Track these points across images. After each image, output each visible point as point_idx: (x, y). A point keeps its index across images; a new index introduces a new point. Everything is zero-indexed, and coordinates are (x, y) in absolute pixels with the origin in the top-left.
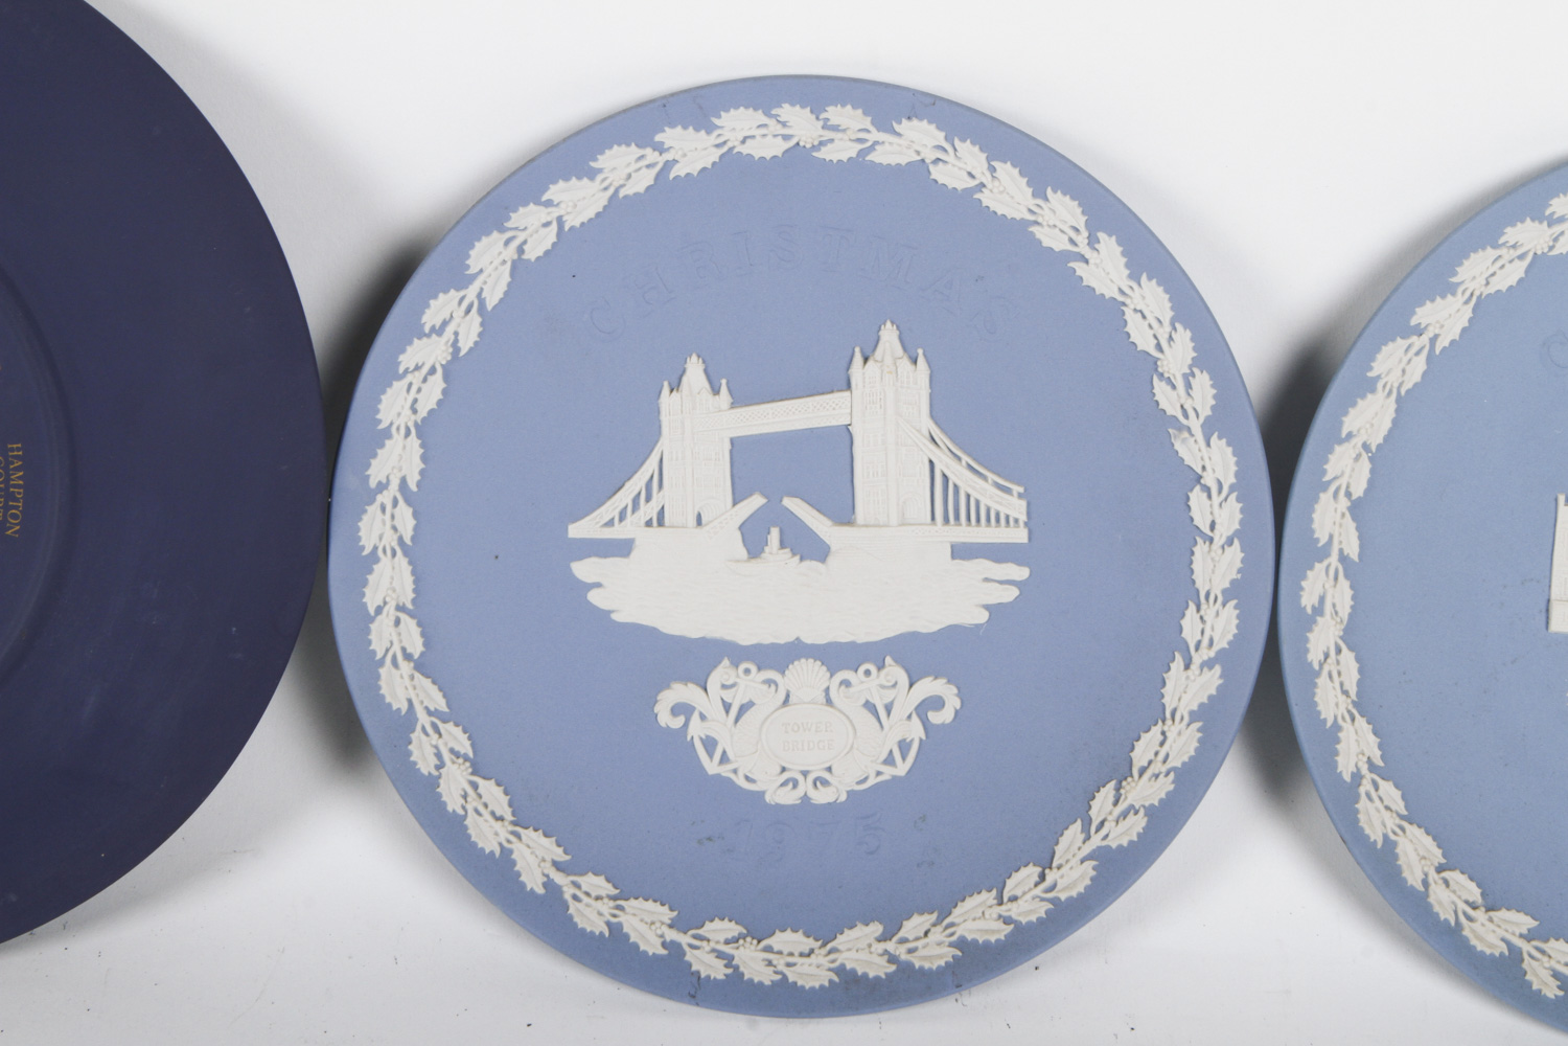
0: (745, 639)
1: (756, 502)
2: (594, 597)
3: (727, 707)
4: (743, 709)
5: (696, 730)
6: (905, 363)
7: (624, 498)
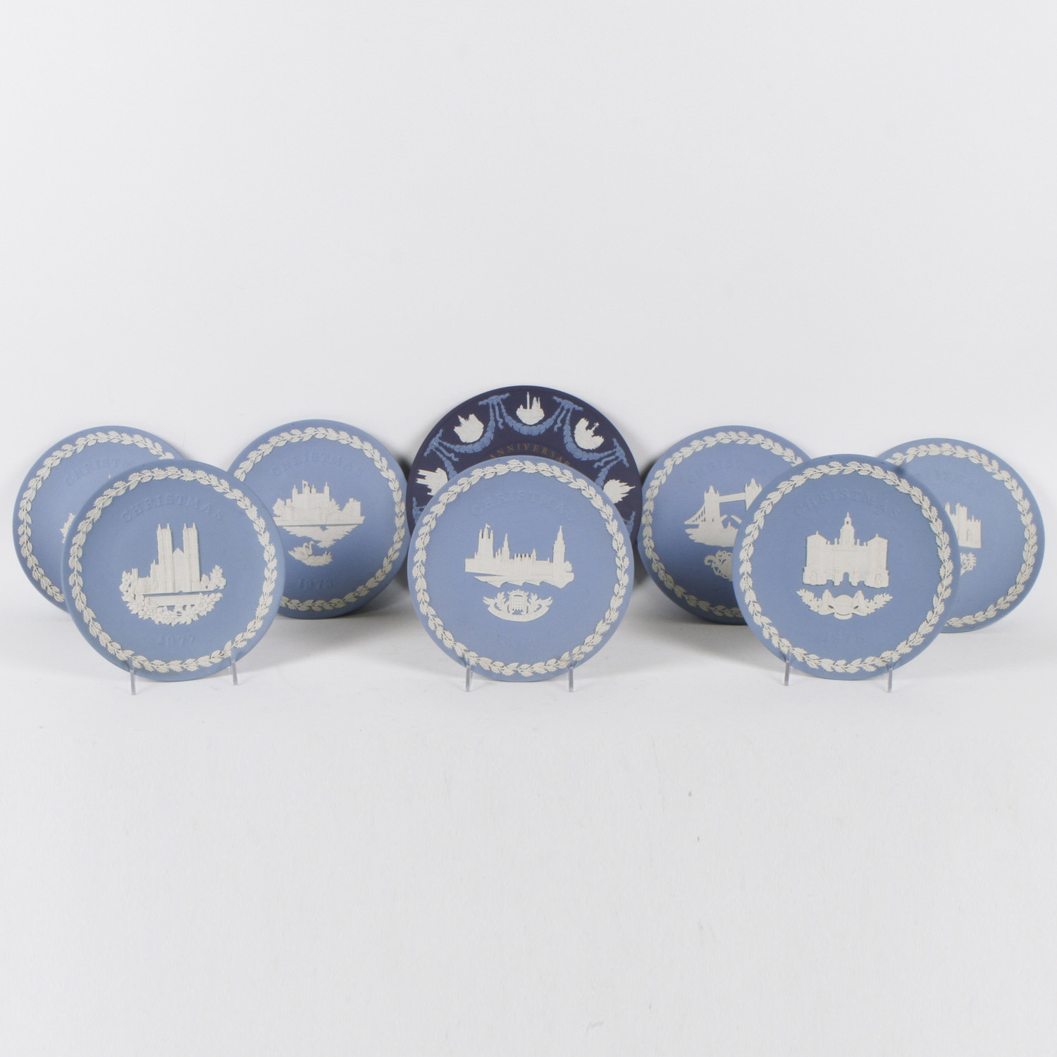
0: (724, 546)
1: (725, 516)
2: (690, 537)
3: (720, 561)
4: (724, 561)
5: (713, 566)
6: (757, 487)
7: (697, 516)
